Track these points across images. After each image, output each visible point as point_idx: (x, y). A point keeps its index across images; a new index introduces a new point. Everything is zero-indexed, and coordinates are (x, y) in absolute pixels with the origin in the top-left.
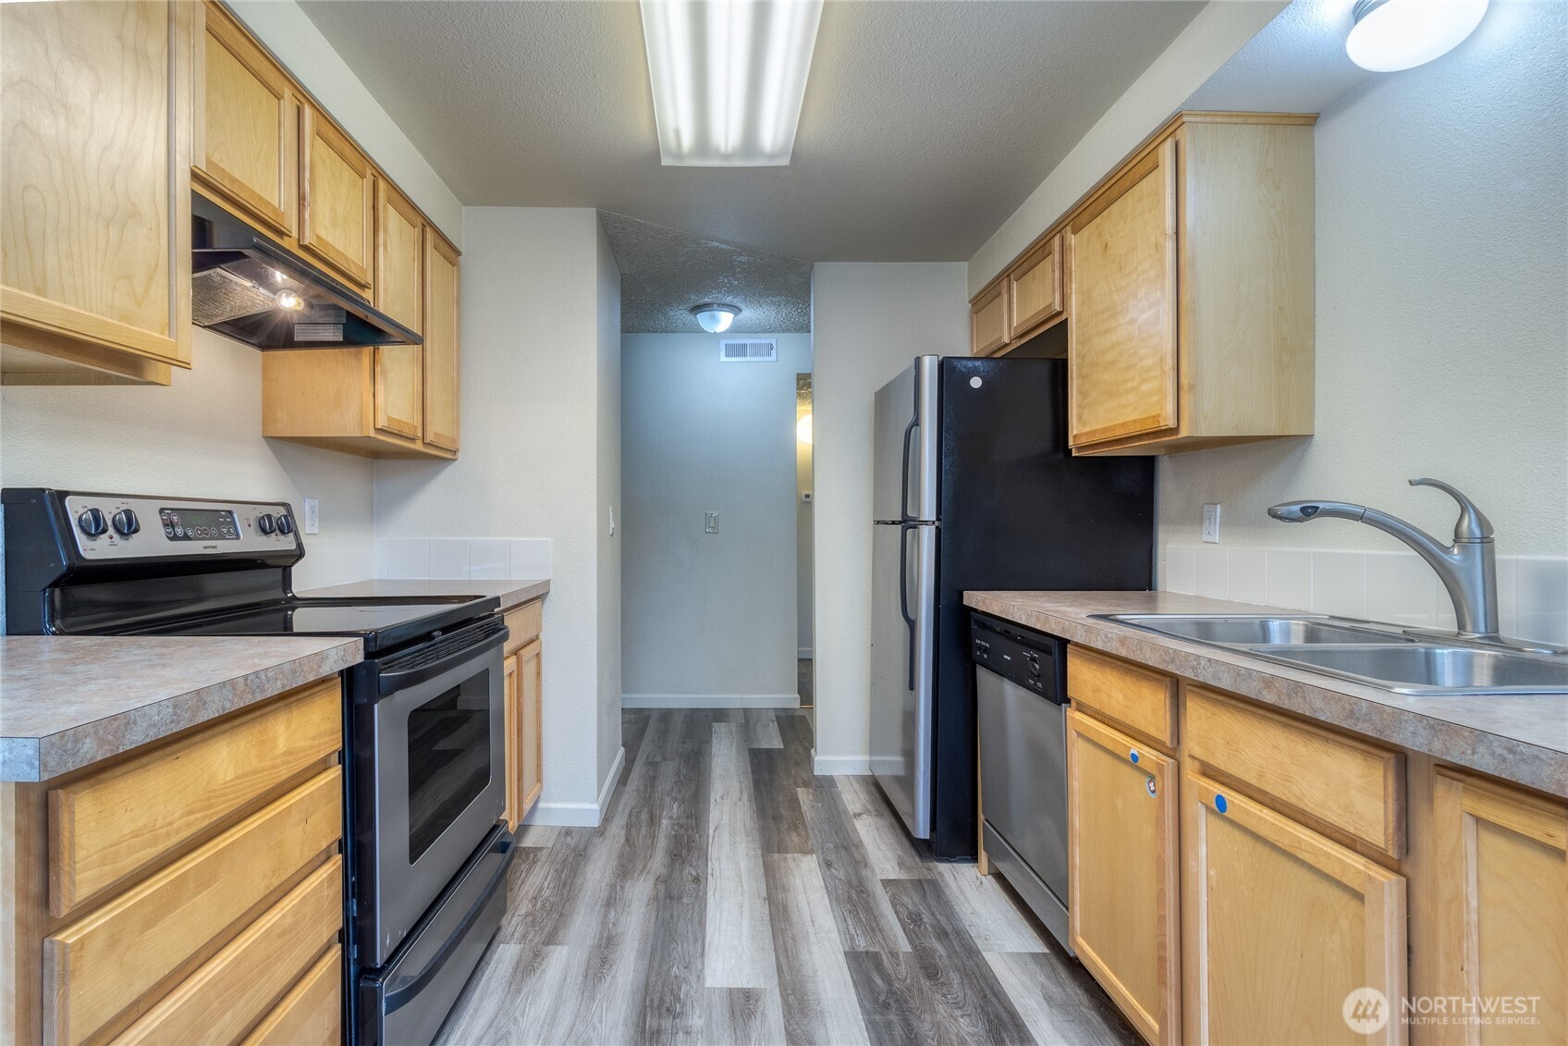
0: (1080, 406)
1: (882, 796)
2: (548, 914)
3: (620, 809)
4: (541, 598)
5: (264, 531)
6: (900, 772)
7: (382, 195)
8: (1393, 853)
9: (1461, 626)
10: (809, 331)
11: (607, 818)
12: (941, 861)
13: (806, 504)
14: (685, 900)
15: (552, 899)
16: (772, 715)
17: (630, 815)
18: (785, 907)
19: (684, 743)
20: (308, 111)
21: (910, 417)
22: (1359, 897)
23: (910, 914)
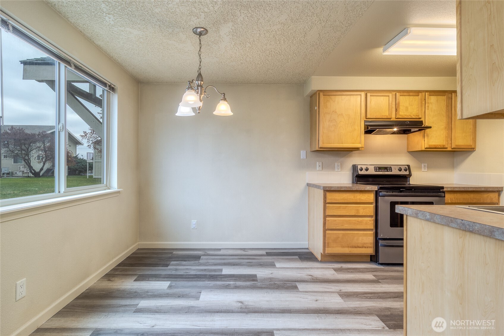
20: (397, 93)
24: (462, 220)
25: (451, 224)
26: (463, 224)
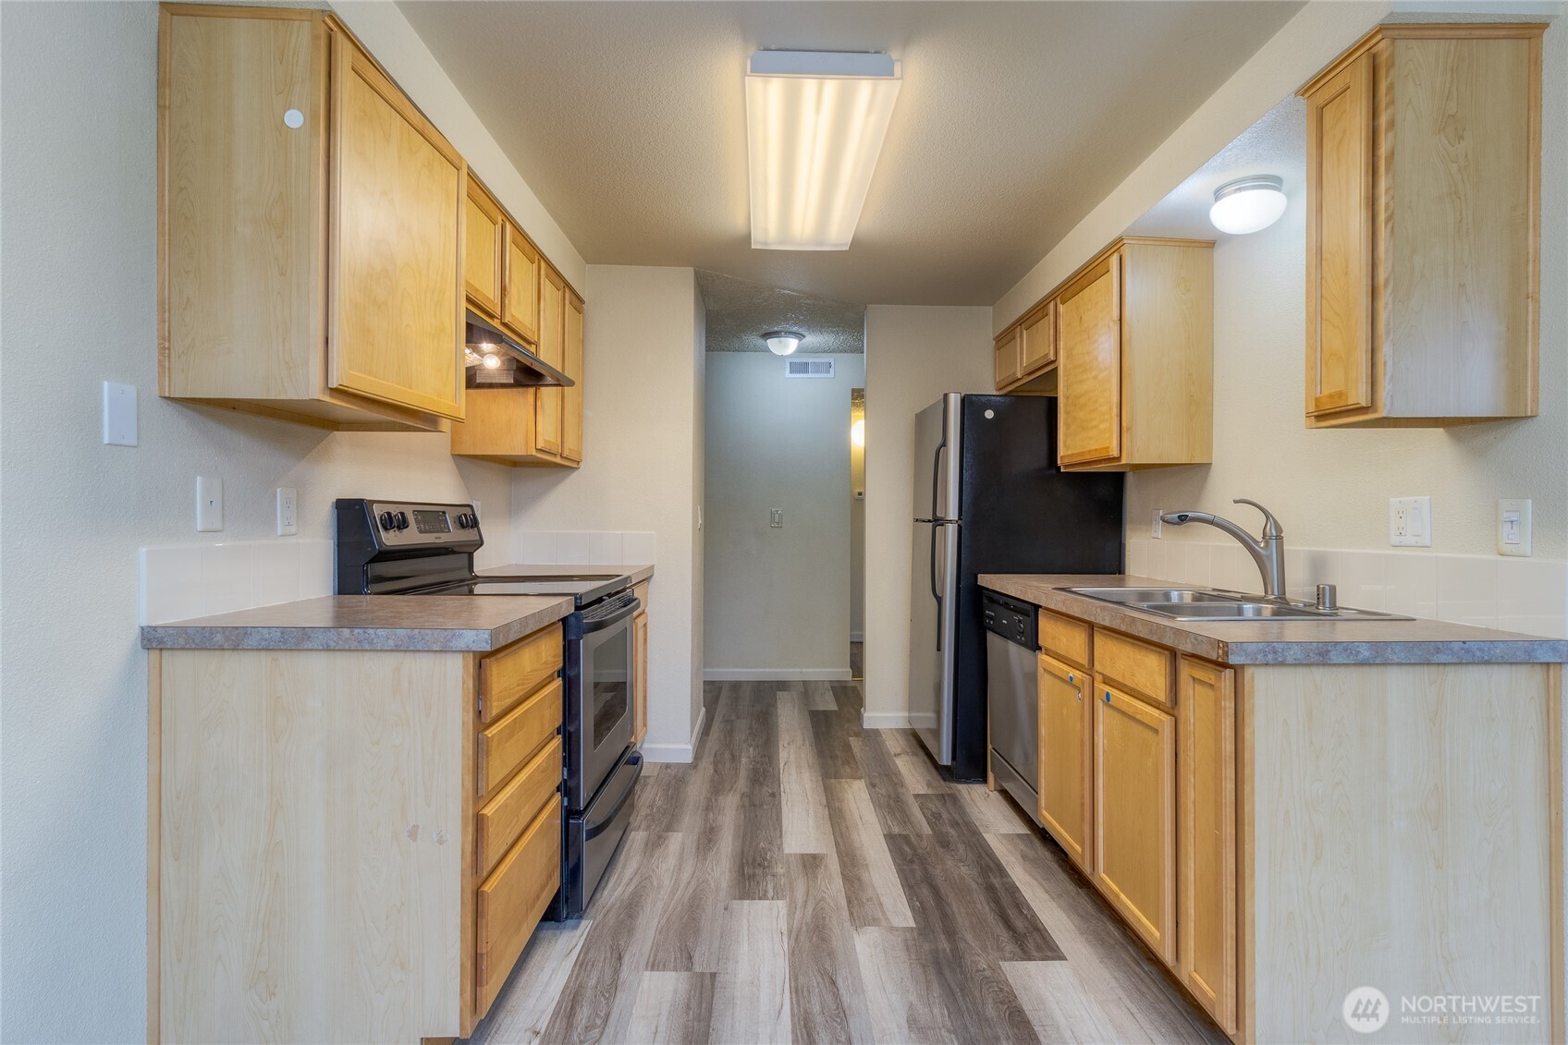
0: (1065, 435)
1: (919, 743)
2: (663, 815)
3: (706, 751)
4: (647, 580)
5: (463, 526)
6: (933, 725)
7: (543, 273)
8: (1169, 705)
9: (1266, 592)
10: (863, 352)
11: (698, 756)
12: (960, 782)
13: (859, 500)
14: (765, 807)
15: (664, 807)
16: (828, 685)
17: (715, 756)
18: (840, 810)
19: (753, 706)
20: (508, 226)
21: (939, 441)
22: (1156, 731)
23: (933, 814)
24: (1464, 642)
25: (1436, 659)
26: (1468, 651)
